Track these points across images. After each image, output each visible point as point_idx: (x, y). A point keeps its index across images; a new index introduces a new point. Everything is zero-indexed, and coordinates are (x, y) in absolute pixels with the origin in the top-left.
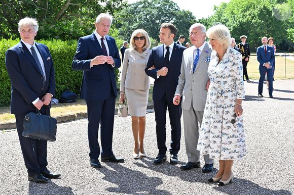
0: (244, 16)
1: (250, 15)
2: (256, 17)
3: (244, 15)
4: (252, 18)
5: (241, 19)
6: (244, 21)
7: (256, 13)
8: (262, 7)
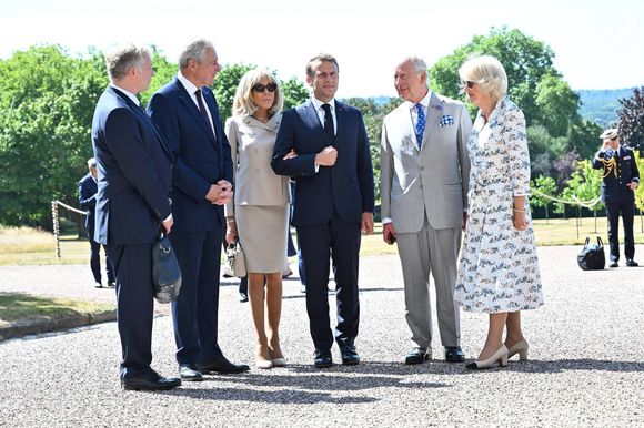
0: (28, 115)
1: (47, 110)
2: (67, 117)
3: (26, 110)
4: (56, 120)
5: (18, 124)
6: (30, 130)
7: (67, 105)
8: (85, 85)
